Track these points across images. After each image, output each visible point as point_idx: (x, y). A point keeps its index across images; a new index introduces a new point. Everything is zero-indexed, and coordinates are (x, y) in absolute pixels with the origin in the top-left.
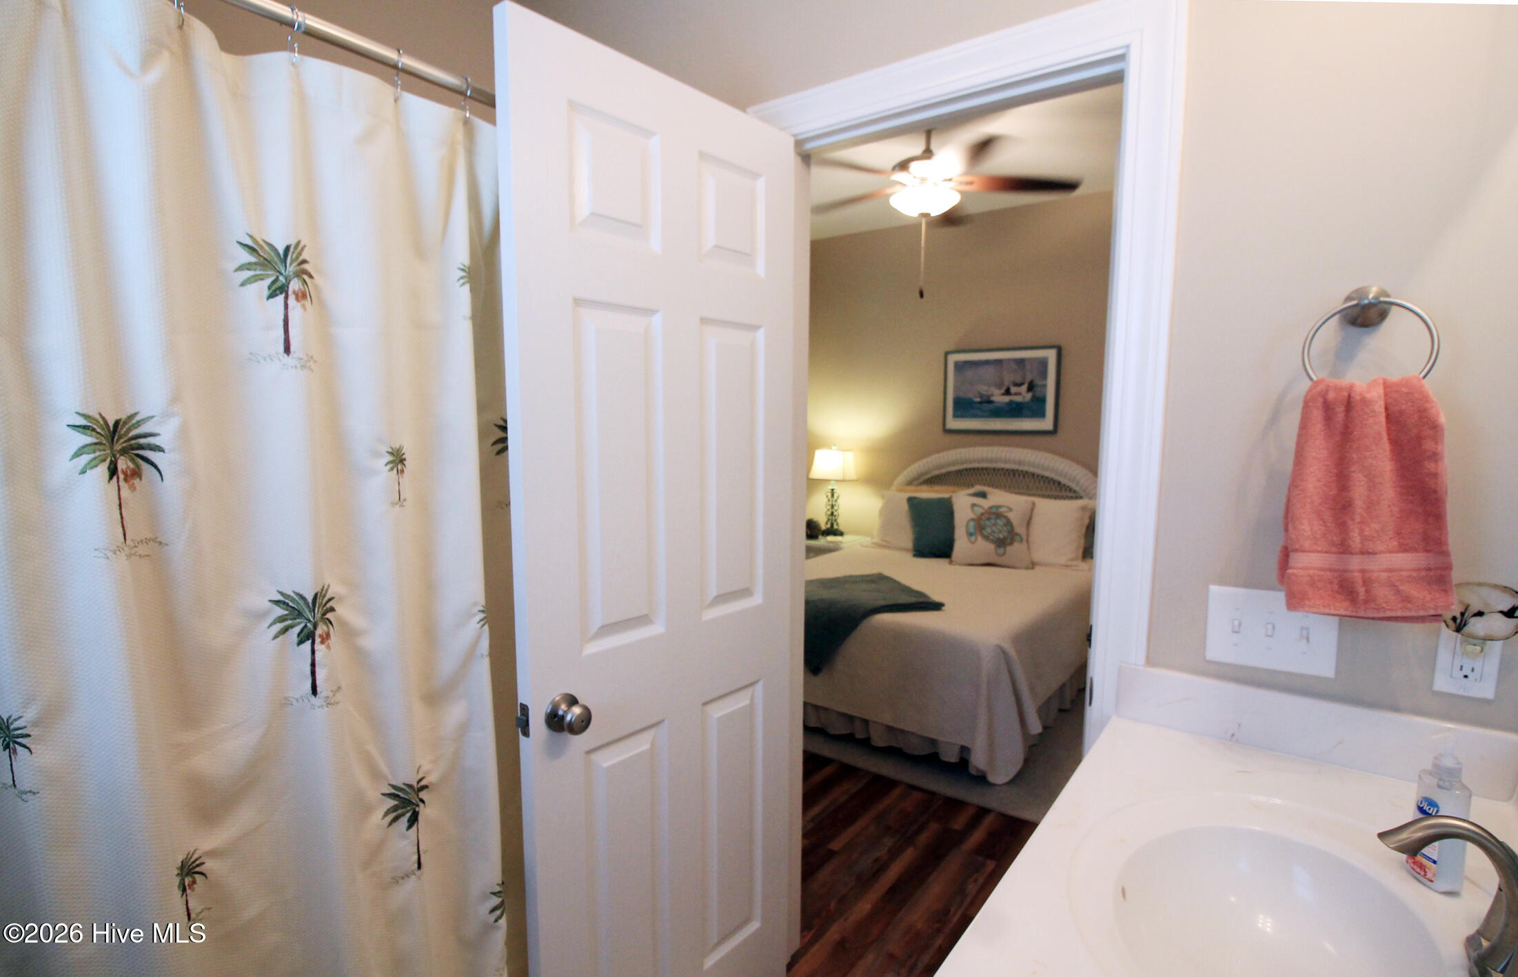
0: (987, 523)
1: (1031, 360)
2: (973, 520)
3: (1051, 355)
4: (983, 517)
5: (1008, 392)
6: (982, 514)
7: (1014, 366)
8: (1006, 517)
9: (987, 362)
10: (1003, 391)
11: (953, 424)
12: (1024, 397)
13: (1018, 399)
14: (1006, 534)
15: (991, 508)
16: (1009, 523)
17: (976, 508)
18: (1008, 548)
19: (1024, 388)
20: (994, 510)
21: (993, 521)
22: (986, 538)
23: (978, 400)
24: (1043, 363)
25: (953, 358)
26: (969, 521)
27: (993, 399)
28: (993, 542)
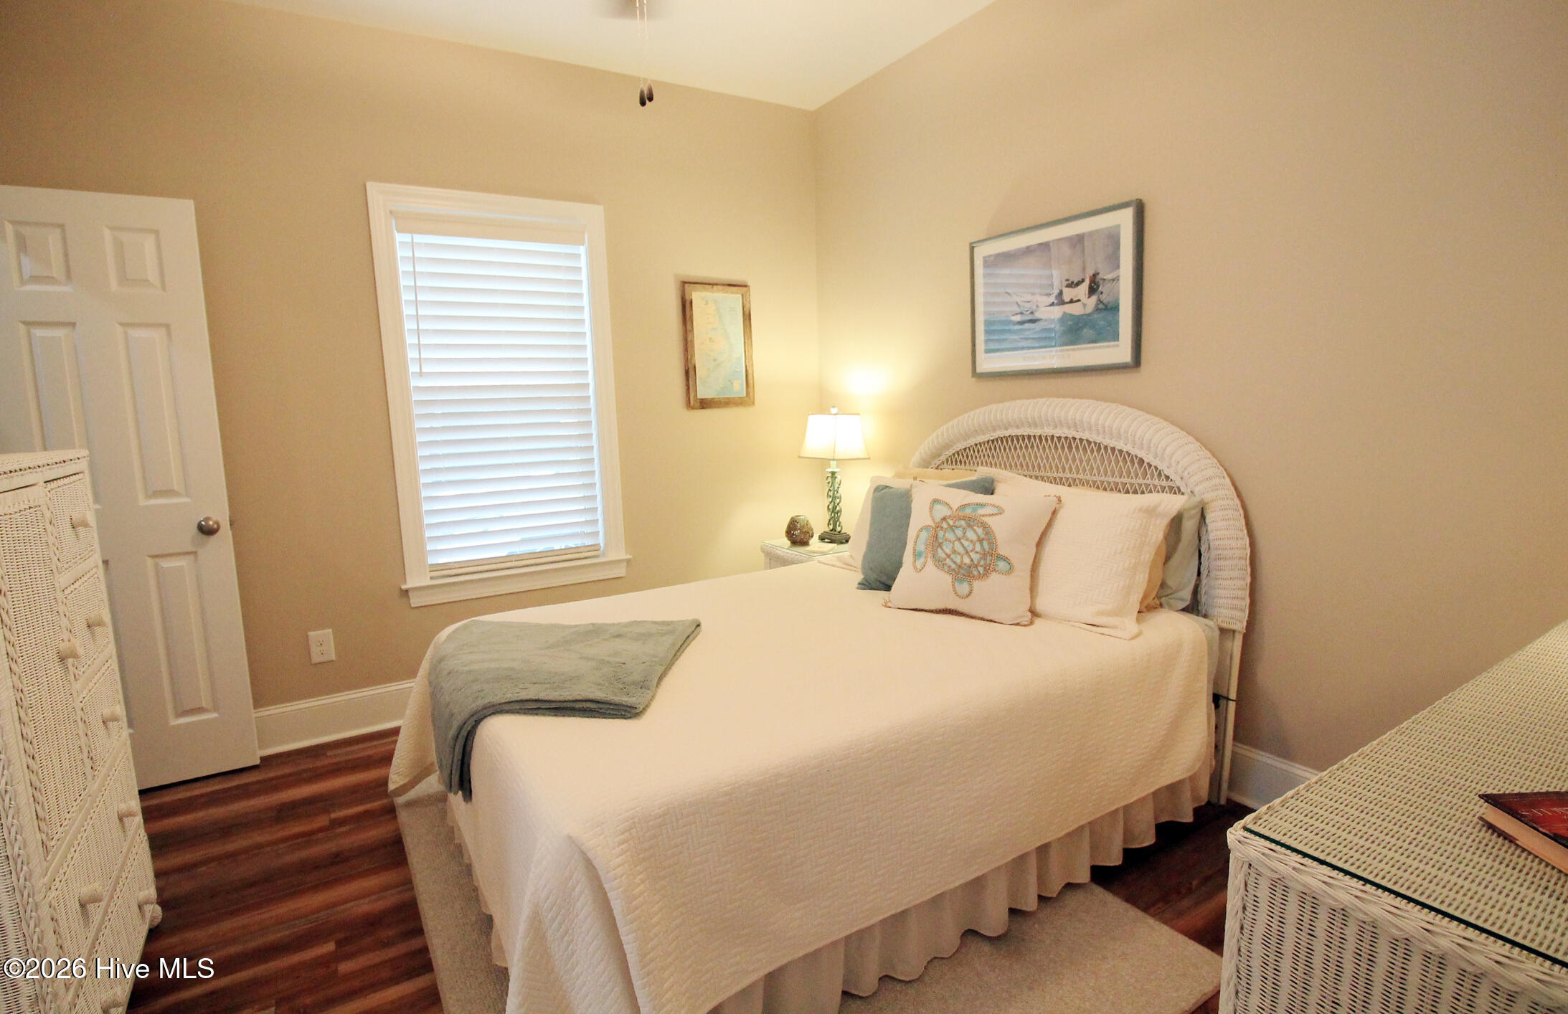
0: (950, 536)
1: (1091, 234)
2: (927, 527)
3: (1125, 219)
4: (945, 525)
5: (1061, 301)
6: (944, 519)
7: (1066, 250)
8: (984, 526)
9: (1028, 251)
10: (1052, 299)
11: (988, 363)
12: (1085, 305)
13: (1075, 309)
14: (975, 557)
15: (963, 507)
16: (989, 535)
17: (937, 507)
18: (976, 584)
19: (1085, 287)
20: (968, 511)
21: (959, 533)
22: (940, 563)
23: (1018, 318)
24: (1113, 238)
25: (982, 252)
26: (921, 530)
27: (1038, 315)
28: (950, 571)
